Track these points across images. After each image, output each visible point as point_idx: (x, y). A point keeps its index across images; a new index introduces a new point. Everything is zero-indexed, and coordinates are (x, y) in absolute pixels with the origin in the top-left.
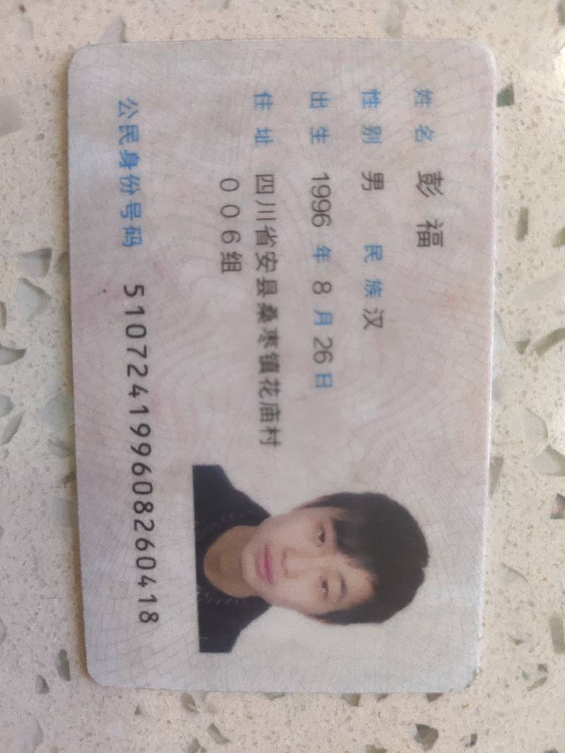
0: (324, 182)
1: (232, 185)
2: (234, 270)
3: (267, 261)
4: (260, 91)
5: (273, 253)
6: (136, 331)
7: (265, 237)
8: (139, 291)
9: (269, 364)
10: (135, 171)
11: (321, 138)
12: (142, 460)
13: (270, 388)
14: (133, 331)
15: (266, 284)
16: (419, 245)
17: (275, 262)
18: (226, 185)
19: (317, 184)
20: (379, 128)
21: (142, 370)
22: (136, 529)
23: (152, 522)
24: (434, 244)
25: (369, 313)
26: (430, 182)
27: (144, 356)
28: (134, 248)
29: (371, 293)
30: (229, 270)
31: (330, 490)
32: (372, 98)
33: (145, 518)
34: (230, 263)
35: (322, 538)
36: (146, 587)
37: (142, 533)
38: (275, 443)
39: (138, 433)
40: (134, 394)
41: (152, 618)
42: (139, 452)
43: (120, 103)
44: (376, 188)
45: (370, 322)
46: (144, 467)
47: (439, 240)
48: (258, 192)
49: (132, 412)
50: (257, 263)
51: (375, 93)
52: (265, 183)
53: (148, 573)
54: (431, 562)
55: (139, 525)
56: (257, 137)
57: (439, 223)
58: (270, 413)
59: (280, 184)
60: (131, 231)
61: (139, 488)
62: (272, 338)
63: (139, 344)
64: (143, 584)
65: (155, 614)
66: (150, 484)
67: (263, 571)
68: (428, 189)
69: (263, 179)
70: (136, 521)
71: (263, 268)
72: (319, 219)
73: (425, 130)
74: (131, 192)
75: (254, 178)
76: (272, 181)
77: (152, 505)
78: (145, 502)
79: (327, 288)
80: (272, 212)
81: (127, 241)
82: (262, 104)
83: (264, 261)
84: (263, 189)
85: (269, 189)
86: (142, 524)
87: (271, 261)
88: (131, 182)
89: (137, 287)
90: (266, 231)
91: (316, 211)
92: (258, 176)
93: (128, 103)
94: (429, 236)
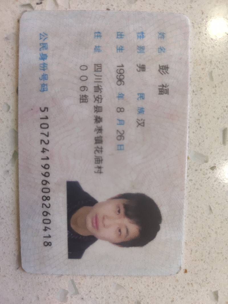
0: (121, 68)
1: (85, 68)
2: (85, 102)
3: (98, 99)
4: (97, 31)
5: (101, 96)
6: (44, 126)
7: (98, 89)
8: (46, 110)
9: (98, 140)
10: (45, 61)
11: (121, 51)
12: (46, 179)
13: (99, 150)
14: (43, 126)
15: (98, 108)
16: (159, 94)
17: (102, 99)
18: (82, 68)
19: (119, 68)
20: (144, 47)
21: (47, 142)
22: (43, 207)
23: (50, 205)
24: (165, 93)
25: (139, 120)
26: (164, 69)
27: (48, 136)
28: (45, 92)
29: (140, 112)
30: (83, 102)
31: (122, 192)
32: (141, 35)
33: (47, 203)
34: (83, 99)
35: (119, 211)
36: (47, 231)
37: (45, 209)
38: (101, 172)
39: (44, 168)
40: (43, 152)
41: (49, 244)
42: (45, 176)
43: (40, 34)
44: (142, 71)
45: (139, 124)
46: (47, 182)
47: (167, 92)
48: (95, 71)
49: (42, 159)
50: (94, 100)
51: (142, 33)
52: (98, 67)
53: (48, 226)
54: (163, 222)
55: (44, 206)
56: (95, 49)
57: (167, 85)
58: (99, 160)
59: (104, 68)
60: (43, 85)
61: (44, 190)
62: (100, 130)
63: (45, 131)
64: (45, 230)
65: (50, 242)
66: (49, 189)
67: (95, 225)
68: (163, 71)
69: (97, 66)
70: (43, 204)
71: (96, 101)
72: (119, 83)
73: (162, 48)
74: (44, 70)
75: (94, 65)
76: (101, 67)
77: (49, 197)
78: (47, 196)
79: (122, 110)
80: (101, 79)
81: (42, 89)
82: (98, 36)
83: (97, 99)
84: (97, 70)
85: (100, 70)
86: (46, 205)
87: (100, 99)
88: (44, 66)
89: (45, 108)
90: (98, 87)
91: (119, 79)
92: (95, 65)
93: (43, 34)
94: (163, 90)
